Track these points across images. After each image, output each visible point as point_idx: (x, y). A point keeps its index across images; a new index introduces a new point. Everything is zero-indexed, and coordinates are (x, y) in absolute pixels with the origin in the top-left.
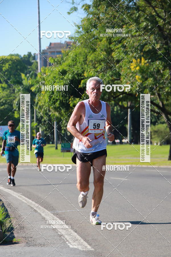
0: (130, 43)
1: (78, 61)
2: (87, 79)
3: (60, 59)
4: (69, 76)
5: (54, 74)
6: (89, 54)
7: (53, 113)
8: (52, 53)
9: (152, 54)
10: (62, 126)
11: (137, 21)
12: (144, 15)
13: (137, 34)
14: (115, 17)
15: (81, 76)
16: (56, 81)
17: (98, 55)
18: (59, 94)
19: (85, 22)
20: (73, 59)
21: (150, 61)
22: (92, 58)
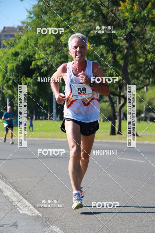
0: (76, 29)
1: (30, 44)
2: (37, 60)
3: (13, 42)
4: (21, 57)
5: (8, 55)
6: (40, 38)
7: (6, 91)
8: (6, 36)
9: (96, 39)
10: (14, 103)
11: (83, 9)
12: (89, 4)
13: (84, 20)
14: (63, 5)
15: (32, 57)
16: (10, 62)
17: (48, 39)
18: (12, 73)
19: (36, 9)
20: (25, 42)
21: (95, 45)
22: (42, 42)
